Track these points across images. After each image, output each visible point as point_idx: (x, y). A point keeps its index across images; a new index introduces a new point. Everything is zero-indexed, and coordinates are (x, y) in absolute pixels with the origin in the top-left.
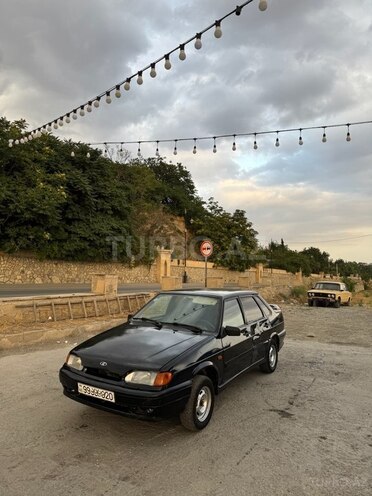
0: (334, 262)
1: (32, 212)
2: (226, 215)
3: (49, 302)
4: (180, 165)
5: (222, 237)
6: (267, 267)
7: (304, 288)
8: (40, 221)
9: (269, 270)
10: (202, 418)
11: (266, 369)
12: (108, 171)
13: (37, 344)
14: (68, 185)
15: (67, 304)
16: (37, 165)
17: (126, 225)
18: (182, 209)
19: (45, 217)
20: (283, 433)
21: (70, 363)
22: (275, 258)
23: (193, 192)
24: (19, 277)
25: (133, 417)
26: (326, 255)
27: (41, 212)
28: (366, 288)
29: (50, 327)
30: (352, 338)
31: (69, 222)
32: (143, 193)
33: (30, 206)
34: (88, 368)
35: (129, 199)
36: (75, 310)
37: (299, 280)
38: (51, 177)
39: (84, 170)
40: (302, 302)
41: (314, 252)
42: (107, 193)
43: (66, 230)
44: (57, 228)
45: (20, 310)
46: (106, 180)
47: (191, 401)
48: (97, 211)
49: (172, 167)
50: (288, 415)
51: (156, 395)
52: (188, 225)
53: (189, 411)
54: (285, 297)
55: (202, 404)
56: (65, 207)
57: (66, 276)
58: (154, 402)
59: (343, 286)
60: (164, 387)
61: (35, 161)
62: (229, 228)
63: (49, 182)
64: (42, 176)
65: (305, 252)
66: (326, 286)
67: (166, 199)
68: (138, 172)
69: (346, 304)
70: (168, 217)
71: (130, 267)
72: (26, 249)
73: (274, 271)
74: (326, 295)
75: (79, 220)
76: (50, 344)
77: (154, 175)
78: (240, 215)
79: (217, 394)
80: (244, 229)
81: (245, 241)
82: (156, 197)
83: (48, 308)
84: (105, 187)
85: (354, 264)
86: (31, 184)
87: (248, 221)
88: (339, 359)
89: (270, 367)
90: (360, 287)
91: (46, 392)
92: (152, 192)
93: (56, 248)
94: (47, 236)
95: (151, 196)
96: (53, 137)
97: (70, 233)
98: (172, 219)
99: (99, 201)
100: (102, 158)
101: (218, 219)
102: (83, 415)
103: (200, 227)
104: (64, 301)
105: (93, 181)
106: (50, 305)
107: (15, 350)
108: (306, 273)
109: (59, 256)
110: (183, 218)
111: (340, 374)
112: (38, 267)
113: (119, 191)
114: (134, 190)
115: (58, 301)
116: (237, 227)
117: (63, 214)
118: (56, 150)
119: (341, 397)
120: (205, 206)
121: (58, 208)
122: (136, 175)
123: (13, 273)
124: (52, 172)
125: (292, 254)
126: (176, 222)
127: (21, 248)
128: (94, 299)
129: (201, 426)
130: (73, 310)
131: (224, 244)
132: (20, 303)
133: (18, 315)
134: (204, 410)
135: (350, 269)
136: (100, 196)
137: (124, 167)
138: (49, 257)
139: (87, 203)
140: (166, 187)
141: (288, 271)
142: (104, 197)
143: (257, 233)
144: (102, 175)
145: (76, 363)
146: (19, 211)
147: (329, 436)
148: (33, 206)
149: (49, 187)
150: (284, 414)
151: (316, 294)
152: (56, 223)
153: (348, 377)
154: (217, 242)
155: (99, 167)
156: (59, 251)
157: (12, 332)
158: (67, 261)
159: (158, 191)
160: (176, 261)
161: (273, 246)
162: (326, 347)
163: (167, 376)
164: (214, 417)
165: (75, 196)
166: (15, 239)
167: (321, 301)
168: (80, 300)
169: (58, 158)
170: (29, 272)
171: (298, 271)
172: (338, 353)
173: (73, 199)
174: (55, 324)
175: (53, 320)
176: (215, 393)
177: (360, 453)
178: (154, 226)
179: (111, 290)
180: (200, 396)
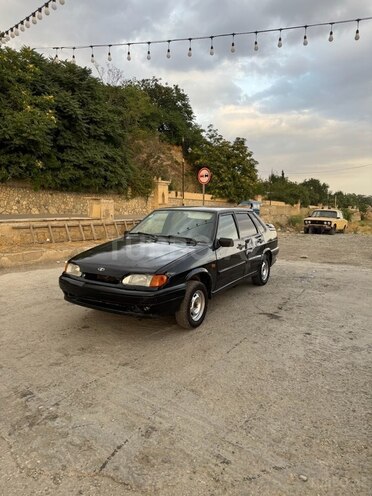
0: (333, 194)
1: (22, 138)
2: (226, 144)
3: (45, 224)
4: (176, 87)
5: (221, 167)
6: (266, 199)
7: (300, 217)
8: (29, 148)
9: (268, 202)
10: (196, 318)
11: (258, 282)
12: (99, 93)
13: (37, 264)
14: (58, 109)
15: (64, 227)
16: (22, 86)
17: (121, 153)
18: (179, 137)
19: (35, 143)
20: (271, 330)
21: (69, 271)
22: (274, 190)
23: (191, 119)
24: (15, 208)
25: (131, 315)
26: (325, 187)
27: (31, 137)
28: (363, 218)
29: (49, 248)
30: (343, 259)
31: (61, 149)
32: (137, 119)
33: (19, 132)
34: (86, 274)
35: (123, 124)
36: (72, 233)
37: (297, 210)
38: (39, 99)
39: (73, 91)
40: (298, 230)
41: (314, 183)
42: (98, 117)
43: (58, 159)
44: (49, 156)
45: (16, 231)
46: (97, 104)
47: (185, 302)
48: (89, 138)
49: (168, 90)
50: (277, 317)
51: (152, 294)
52: (186, 154)
53: (183, 310)
54: (281, 226)
55: (196, 306)
56: (56, 133)
57: (63, 206)
58: (150, 300)
59: (340, 214)
60: (159, 288)
61: (20, 81)
62: (228, 158)
63: (37, 105)
64: (29, 98)
65: (305, 184)
66: (323, 213)
67: (162, 127)
68: (132, 95)
69: (341, 232)
70: (165, 146)
71: (127, 199)
72: (18, 178)
73: (273, 203)
74: (322, 222)
75: (71, 147)
76: (49, 263)
77: (148, 98)
78: (240, 143)
79: (210, 298)
80: (244, 159)
81: (244, 171)
82: (152, 124)
83: (46, 230)
84: (96, 111)
85: (353, 197)
86: (17, 107)
87: (249, 150)
88: (329, 275)
89: (261, 280)
90: (357, 218)
91: (49, 301)
92: (146, 117)
93: (49, 178)
94: (40, 164)
95: (146, 122)
96: (37, 55)
97: (63, 161)
98: (169, 149)
99: (91, 127)
100: (92, 78)
101: (218, 148)
102: (85, 318)
103: (198, 157)
104: (61, 224)
105: (83, 105)
106: (47, 227)
107: (17, 268)
108: (304, 205)
109: (53, 185)
110: (180, 148)
111: (328, 285)
112: (33, 197)
113: (111, 115)
114: (127, 115)
115: (54, 223)
116: (237, 156)
117: (54, 141)
118: (41, 69)
119: (328, 303)
120: (203, 134)
121: (48, 134)
122: (129, 99)
123: (8, 203)
124: (39, 94)
125: (292, 185)
126: (173, 152)
127: (14, 177)
128: (92, 223)
129: (195, 325)
130: (71, 233)
131: (223, 175)
132: (17, 225)
133: (16, 236)
134: (198, 311)
135: (348, 201)
136: (91, 121)
137: (117, 89)
138: (43, 187)
139: (78, 128)
140: (162, 113)
141: (286, 203)
142: (96, 123)
143: (257, 163)
144: (93, 98)
145: (74, 270)
146: (7, 137)
147: (313, 333)
148: (22, 132)
149: (37, 110)
150: (272, 316)
151: (313, 222)
152: (47, 150)
153: (336, 289)
154: (215, 172)
155: (89, 88)
156: (53, 180)
157: (12, 251)
158: (62, 191)
159: (154, 116)
160: (173, 193)
161: (273, 178)
162: (317, 266)
163: (162, 279)
164: (207, 317)
165: (65, 121)
166: (6, 168)
167: (317, 229)
168: (77, 223)
169: (44, 78)
170: (25, 203)
171: (297, 203)
172: (329, 270)
173: (64, 125)
174: (53, 245)
175: (51, 242)
176: (209, 298)
177: (340, 344)
178: (150, 156)
179: (108, 215)
180: (194, 299)
